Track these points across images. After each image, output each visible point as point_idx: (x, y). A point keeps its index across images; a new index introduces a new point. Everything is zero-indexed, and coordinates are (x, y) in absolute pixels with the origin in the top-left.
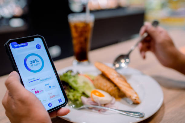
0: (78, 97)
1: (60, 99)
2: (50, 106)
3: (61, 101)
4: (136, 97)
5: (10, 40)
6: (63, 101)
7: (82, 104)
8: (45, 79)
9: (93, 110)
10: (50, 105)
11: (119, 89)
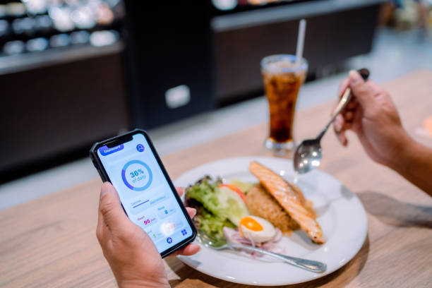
0: (217, 227)
1: (185, 230)
2: (169, 243)
3: (186, 233)
4: (318, 233)
5: (97, 143)
6: (190, 233)
7: (225, 240)
8: (158, 200)
9: (243, 253)
10: (169, 241)
11: (288, 216)
